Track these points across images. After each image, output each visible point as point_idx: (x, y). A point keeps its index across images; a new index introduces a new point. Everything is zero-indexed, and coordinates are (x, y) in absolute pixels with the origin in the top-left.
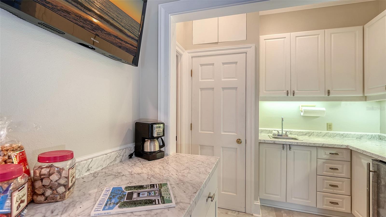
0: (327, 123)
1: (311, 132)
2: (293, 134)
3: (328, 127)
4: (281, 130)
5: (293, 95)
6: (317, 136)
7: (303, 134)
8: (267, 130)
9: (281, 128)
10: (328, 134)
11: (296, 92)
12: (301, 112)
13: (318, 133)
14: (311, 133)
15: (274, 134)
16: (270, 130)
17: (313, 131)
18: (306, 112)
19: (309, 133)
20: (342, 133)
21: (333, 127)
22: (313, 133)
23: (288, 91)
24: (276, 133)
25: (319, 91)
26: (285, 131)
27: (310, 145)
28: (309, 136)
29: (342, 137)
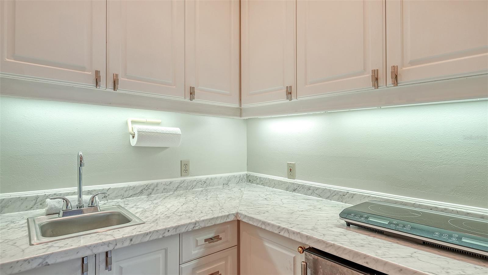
0: (181, 161)
1: (152, 184)
2: (110, 196)
3: (183, 168)
4: (75, 189)
5: (115, 88)
6: (164, 192)
7: (134, 193)
8: (26, 198)
9: (77, 182)
10: (183, 184)
11: (121, 79)
12: (131, 136)
13: (165, 184)
14: (152, 187)
15: (51, 208)
16: (37, 197)
17: (155, 181)
18: (142, 136)
19: (147, 187)
20: (203, 177)
21: (191, 168)
22: (157, 186)
23: (97, 73)
24: (57, 205)
25: (175, 87)
26: (89, 192)
27: (167, 234)
28: (148, 195)
29: (205, 185)
